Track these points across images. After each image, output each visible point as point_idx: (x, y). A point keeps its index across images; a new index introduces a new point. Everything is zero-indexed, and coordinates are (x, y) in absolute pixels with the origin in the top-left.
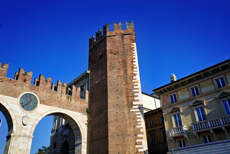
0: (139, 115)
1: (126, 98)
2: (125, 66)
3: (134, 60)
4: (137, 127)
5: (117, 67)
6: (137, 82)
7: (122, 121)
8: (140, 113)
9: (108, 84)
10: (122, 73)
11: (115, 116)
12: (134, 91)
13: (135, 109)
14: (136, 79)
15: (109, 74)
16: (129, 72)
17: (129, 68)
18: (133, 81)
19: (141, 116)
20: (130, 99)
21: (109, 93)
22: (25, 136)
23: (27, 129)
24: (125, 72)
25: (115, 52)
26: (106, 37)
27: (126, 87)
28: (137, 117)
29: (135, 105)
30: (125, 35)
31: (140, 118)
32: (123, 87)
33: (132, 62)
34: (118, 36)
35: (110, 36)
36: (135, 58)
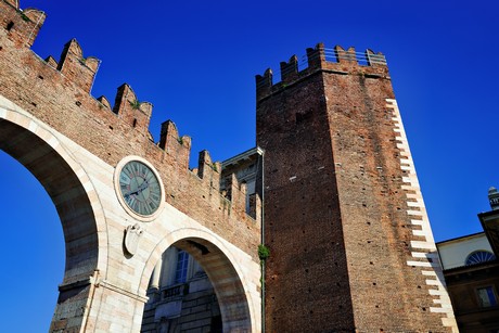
0: (432, 278)
1: (390, 229)
2: (378, 149)
3: (397, 138)
4: (432, 310)
5: (356, 147)
6: (414, 192)
7: (388, 289)
8: (433, 273)
9: (339, 185)
10: (371, 162)
11: (368, 272)
12: (410, 212)
13: (418, 260)
14: (409, 184)
15: (338, 160)
16: (390, 163)
17: (388, 155)
18: (403, 187)
19: (438, 282)
20: (403, 232)
21: (343, 209)
22: (127, 293)
23: (131, 272)
24: (380, 161)
25: (348, 111)
26: (321, 72)
27: (387, 199)
28: (429, 282)
29: (418, 250)
30: (367, 76)
31: (436, 288)
32: (380, 198)
33: (394, 142)
34: (350, 77)
35: (330, 72)
36: (399, 134)
